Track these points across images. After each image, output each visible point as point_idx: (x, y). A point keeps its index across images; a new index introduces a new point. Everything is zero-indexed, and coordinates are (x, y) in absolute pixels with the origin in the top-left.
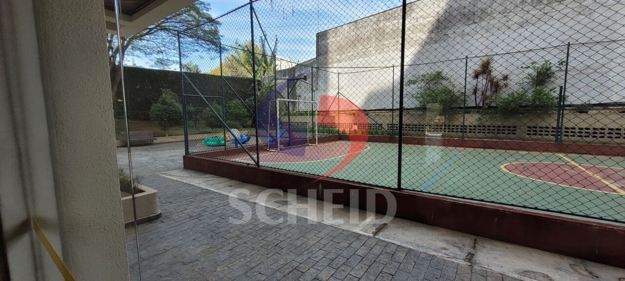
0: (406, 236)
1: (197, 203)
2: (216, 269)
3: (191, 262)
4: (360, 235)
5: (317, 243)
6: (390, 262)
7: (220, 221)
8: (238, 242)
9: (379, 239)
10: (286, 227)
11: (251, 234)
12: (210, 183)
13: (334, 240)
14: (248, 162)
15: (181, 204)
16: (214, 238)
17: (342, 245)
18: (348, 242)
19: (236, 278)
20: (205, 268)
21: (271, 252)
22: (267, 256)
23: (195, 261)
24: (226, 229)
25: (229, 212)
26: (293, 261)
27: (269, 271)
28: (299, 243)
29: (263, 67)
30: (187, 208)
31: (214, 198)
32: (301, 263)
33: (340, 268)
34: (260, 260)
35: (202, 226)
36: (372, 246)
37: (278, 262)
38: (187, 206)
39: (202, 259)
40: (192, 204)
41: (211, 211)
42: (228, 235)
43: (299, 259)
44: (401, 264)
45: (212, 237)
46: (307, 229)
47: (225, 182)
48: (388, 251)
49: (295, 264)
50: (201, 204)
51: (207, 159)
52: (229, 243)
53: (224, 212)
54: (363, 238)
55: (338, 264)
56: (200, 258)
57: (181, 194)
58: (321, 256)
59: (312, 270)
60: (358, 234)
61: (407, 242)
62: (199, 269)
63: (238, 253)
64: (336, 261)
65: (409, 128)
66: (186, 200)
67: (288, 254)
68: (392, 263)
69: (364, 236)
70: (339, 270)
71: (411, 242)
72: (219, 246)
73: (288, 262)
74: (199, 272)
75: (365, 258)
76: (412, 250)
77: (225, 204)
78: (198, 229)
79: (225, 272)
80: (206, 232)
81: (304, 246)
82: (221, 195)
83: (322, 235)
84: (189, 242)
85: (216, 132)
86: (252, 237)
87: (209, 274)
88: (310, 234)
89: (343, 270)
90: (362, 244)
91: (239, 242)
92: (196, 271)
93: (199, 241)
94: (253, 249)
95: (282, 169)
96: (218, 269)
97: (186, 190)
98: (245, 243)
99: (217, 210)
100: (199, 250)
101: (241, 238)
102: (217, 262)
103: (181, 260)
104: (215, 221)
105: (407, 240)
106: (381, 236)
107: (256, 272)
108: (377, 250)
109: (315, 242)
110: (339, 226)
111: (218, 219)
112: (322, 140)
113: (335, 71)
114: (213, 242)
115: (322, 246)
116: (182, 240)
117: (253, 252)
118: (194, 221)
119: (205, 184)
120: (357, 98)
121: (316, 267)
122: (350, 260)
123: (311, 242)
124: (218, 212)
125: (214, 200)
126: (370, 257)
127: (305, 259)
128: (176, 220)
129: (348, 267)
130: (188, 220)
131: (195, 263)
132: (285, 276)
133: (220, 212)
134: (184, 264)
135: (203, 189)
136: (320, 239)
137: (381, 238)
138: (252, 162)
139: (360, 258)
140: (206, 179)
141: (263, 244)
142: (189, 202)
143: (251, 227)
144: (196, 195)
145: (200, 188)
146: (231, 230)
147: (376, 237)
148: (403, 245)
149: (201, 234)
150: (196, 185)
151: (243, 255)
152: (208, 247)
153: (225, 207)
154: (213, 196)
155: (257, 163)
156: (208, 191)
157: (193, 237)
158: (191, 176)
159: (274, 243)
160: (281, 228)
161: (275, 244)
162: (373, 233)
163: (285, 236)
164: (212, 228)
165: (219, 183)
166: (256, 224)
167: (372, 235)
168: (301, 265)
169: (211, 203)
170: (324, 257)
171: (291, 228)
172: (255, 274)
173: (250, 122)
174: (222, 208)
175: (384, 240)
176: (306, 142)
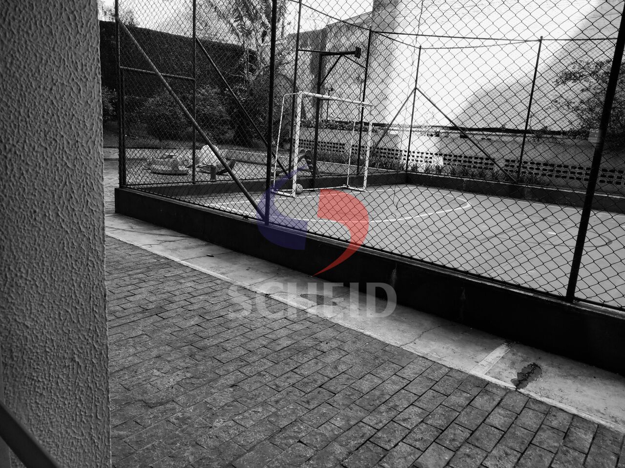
0: (587, 396)
1: (152, 283)
2: (212, 422)
3: (161, 404)
4: (488, 383)
5: (403, 391)
6: (565, 448)
7: (203, 325)
8: (244, 370)
9: (529, 398)
10: (334, 349)
11: (269, 357)
12: (172, 245)
13: (436, 387)
14: (246, 213)
15: (122, 283)
16: (197, 357)
17: (453, 399)
18: (465, 394)
19: (255, 446)
20: (189, 418)
21: (313, 399)
22: (307, 406)
23: (167, 402)
24: (216, 342)
25: (217, 308)
26: (361, 424)
27: (316, 439)
28: (365, 385)
29: (263, 24)
30: (136, 292)
31: (183, 278)
32: (378, 430)
33: (461, 450)
34: (294, 413)
35: (168, 330)
36: (518, 411)
37: (332, 421)
38: (133, 287)
39: (182, 399)
40: (143, 285)
41: (183, 303)
42: (223, 356)
43: (372, 420)
44: (587, 455)
45: (192, 356)
46: (377, 358)
47: (199, 246)
48: (555, 423)
49: (368, 431)
50: (160, 286)
51: (164, 199)
52: (228, 372)
53: (207, 306)
54: (495, 390)
55: (454, 440)
56: (177, 397)
57: (118, 262)
58: (416, 420)
59: (403, 448)
60: (483, 380)
61: (589, 410)
62: (177, 418)
63: (250, 395)
64: (449, 433)
65: (538, 169)
66: (129, 275)
67: (348, 406)
68: (567, 451)
69: (497, 386)
70: (458, 453)
71: (598, 411)
72: (211, 376)
73: (352, 423)
74: (180, 427)
75: (508, 434)
76: (604, 427)
77: (206, 291)
78: (163, 337)
79: (231, 431)
80: (179, 344)
81: (377, 393)
82: (196, 273)
83: (408, 373)
84: (150, 360)
85: (167, 148)
86: (271, 364)
87: (199, 433)
88: (384, 369)
89: (469, 456)
90: (495, 403)
91: (247, 370)
92: (173, 423)
93: (169, 362)
94: (277, 389)
95: (315, 233)
96: (215, 424)
97: (128, 257)
98: (259, 374)
99: (192, 300)
100: (172, 380)
101: (248, 364)
102: (211, 409)
103: (140, 398)
104: (192, 323)
105: (589, 406)
106: (531, 389)
107: (291, 437)
108: (530, 419)
109: (398, 388)
110: (440, 359)
111: (197, 320)
112: (375, 181)
113: (408, 40)
114: (197, 365)
115: (413, 398)
116: (135, 355)
117: (279, 396)
118: (151, 320)
119: (161, 247)
120: (448, 99)
121: (411, 442)
122: (477, 434)
123: (390, 388)
124: (195, 307)
125: (183, 281)
126: (518, 433)
127: (385, 422)
128: (118, 314)
129: (477, 450)
130: (140, 315)
131: (168, 406)
132: (350, 453)
133: (199, 306)
134: (148, 406)
135: (159, 256)
136: (405, 382)
137: (533, 395)
138: (254, 214)
139: (498, 434)
140: (162, 238)
141: (295, 381)
142: (137, 281)
143: (264, 343)
144: (148, 268)
145: (152, 254)
146: (228, 345)
147: (521, 390)
148: (583, 415)
149: (169, 348)
150: (144, 247)
151: (260, 399)
152: (189, 375)
153: (206, 297)
154: (179, 272)
155: (265, 217)
156: (169, 263)
157: (155, 353)
158: (132, 230)
159: (315, 381)
160: (325, 350)
161: (319, 383)
162: (513, 381)
163: (336, 368)
164: (190, 337)
165: (187, 248)
166: (274, 337)
167: (512, 386)
168: (380, 434)
169: (180, 287)
170: (422, 421)
171: (344, 353)
172: (291, 441)
173: (230, 134)
174: (201, 298)
175: (539, 399)
176: (344, 181)
